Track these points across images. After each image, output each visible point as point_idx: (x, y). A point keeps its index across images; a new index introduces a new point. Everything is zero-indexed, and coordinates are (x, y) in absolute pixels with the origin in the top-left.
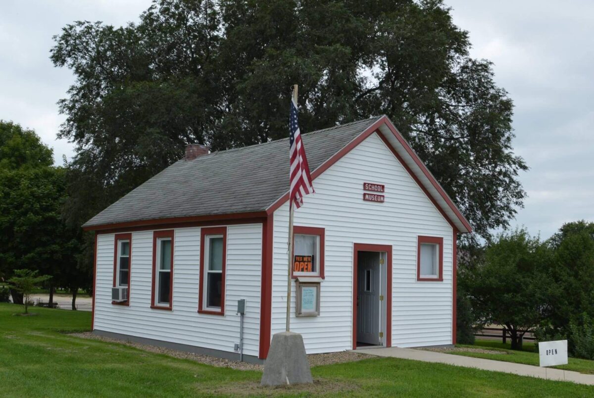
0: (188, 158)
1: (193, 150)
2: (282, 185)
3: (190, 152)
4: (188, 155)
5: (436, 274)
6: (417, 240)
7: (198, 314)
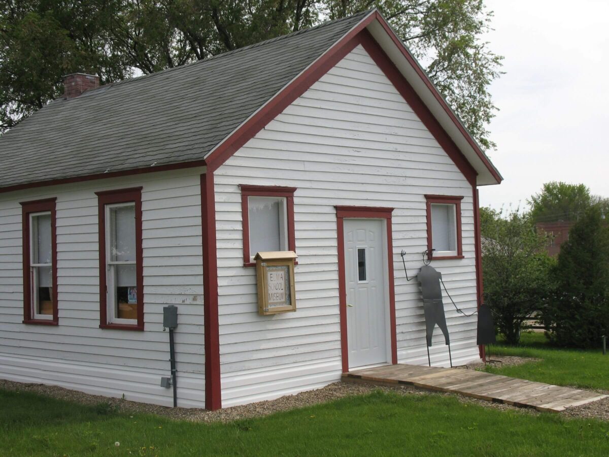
0: (69, 94)
1: (76, 82)
2: (226, 120)
3: (71, 86)
4: (68, 90)
5: (454, 250)
6: (425, 200)
7: (100, 330)
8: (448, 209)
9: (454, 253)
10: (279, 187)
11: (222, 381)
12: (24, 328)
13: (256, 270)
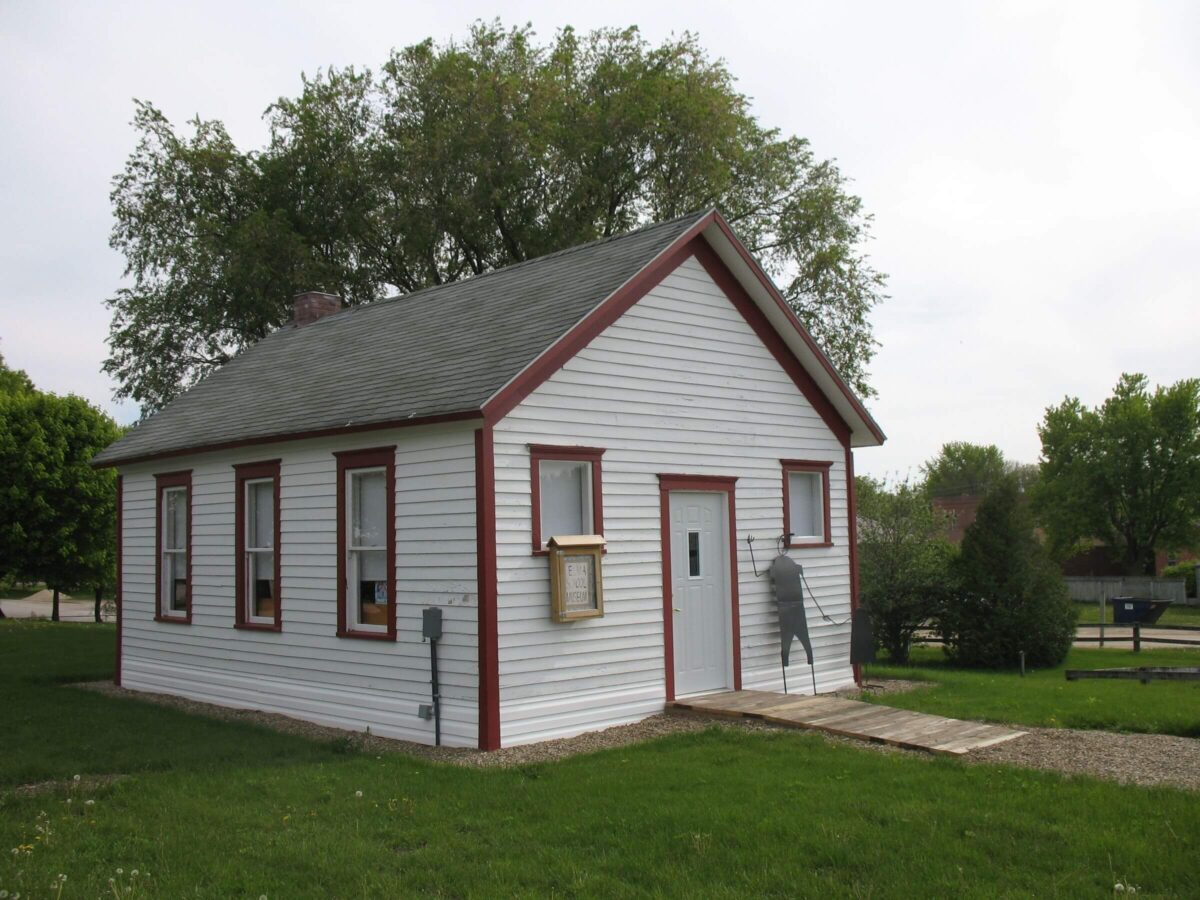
0: (301, 320)
1: (310, 303)
2: (510, 356)
3: (304, 309)
4: (300, 315)
5: (819, 534)
6: (780, 467)
7: (337, 640)
8: (811, 478)
9: (820, 539)
10: (582, 447)
11: (502, 711)
12: (236, 634)
13: (549, 560)
